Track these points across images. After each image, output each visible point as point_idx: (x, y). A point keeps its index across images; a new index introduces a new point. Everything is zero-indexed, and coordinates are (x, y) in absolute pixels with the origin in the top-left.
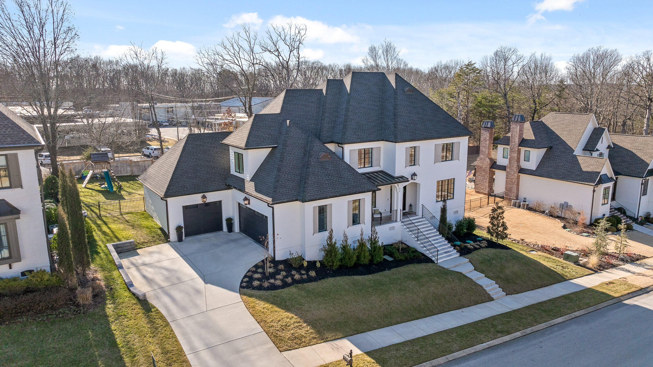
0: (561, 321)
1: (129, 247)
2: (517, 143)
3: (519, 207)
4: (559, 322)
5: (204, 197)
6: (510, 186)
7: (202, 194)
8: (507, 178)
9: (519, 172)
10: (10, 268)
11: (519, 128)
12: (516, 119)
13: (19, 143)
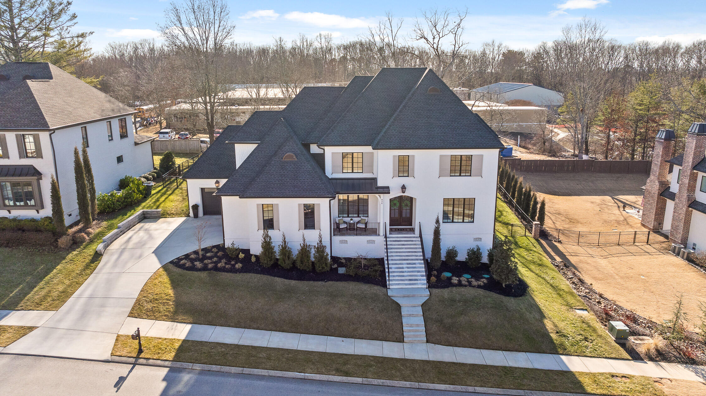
0: (443, 389)
1: (156, 215)
2: (690, 164)
3: (678, 254)
4: (436, 389)
5: (217, 182)
6: (676, 224)
7: (215, 180)
8: (674, 212)
9: (689, 206)
10: (38, 213)
11: (695, 142)
12: (693, 131)
13: (37, 127)
